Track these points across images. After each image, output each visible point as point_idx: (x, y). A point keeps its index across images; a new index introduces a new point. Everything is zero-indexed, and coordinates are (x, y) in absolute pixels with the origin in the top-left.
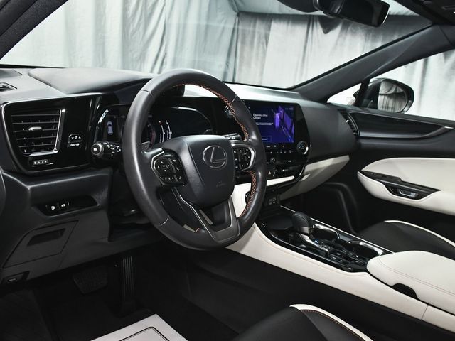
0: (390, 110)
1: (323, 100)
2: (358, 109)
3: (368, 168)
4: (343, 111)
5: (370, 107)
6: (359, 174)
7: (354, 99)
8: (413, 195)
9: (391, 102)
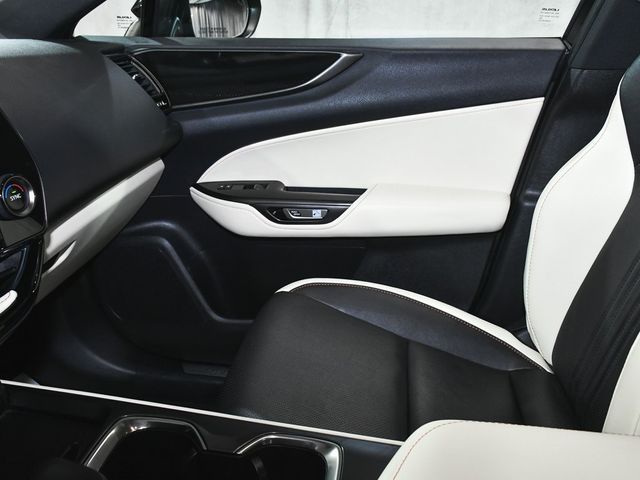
0: (215, 36)
1: (62, 31)
2: (152, 42)
3: (209, 176)
4: (115, 52)
5: (178, 35)
6: (194, 192)
7: (135, 19)
8: (317, 214)
9: (214, 18)
